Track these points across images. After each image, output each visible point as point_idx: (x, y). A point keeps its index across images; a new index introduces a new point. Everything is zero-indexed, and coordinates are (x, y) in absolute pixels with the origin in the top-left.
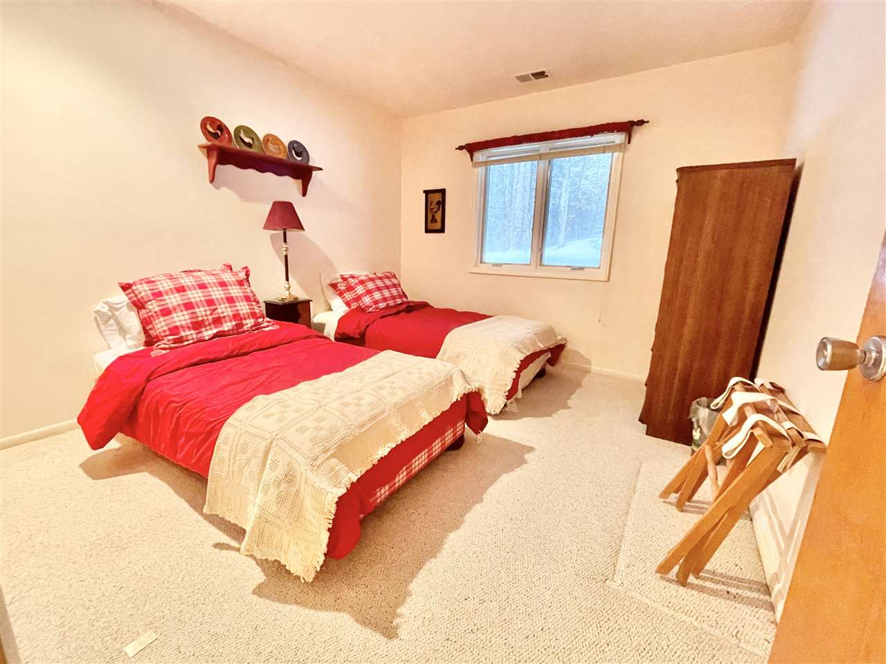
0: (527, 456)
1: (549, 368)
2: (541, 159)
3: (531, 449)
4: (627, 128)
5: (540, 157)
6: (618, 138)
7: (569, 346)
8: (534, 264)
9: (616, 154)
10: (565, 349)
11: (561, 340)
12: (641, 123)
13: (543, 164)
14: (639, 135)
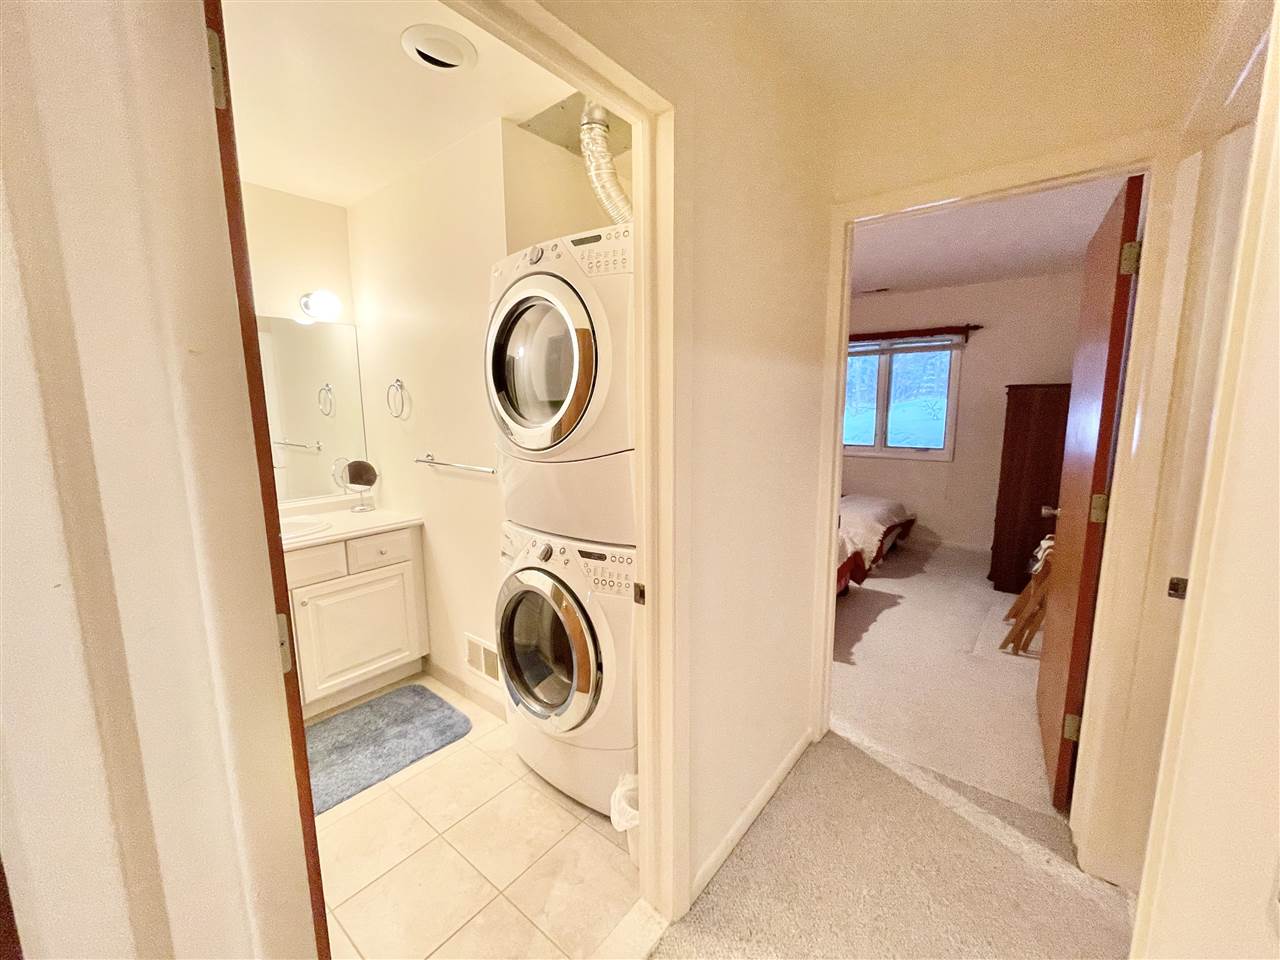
0: (900, 601)
1: (900, 543)
2: (883, 354)
3: (901, 597)
4: (965, 331)
5: (881, 352)
6: (957, 339)
7: (920, 522)
8: (878, 447)
9: (954, 352)
10: (915, 525)
11: (912, 515)
12: (977, 328)
13: (884, 358)
14: (974, 337)
